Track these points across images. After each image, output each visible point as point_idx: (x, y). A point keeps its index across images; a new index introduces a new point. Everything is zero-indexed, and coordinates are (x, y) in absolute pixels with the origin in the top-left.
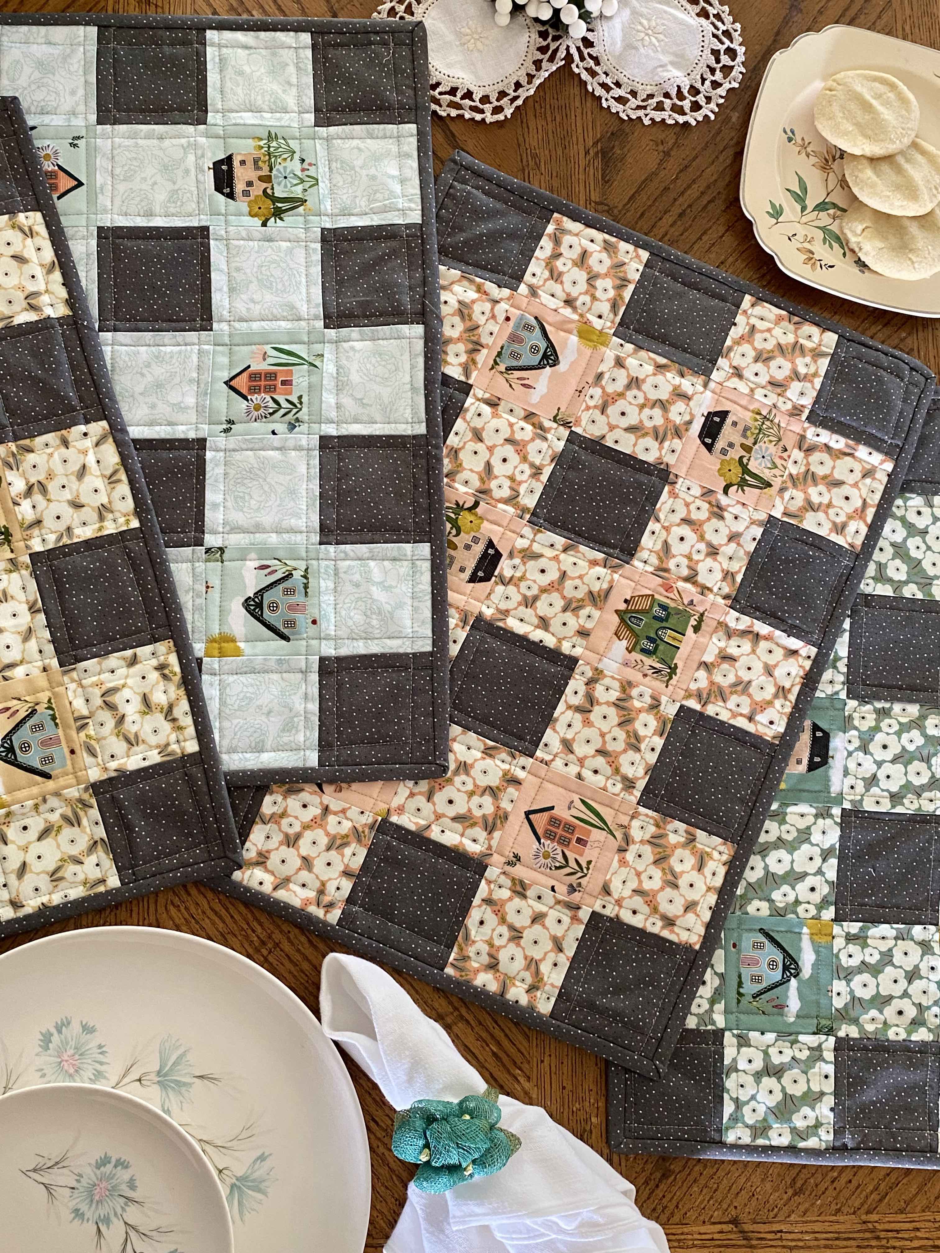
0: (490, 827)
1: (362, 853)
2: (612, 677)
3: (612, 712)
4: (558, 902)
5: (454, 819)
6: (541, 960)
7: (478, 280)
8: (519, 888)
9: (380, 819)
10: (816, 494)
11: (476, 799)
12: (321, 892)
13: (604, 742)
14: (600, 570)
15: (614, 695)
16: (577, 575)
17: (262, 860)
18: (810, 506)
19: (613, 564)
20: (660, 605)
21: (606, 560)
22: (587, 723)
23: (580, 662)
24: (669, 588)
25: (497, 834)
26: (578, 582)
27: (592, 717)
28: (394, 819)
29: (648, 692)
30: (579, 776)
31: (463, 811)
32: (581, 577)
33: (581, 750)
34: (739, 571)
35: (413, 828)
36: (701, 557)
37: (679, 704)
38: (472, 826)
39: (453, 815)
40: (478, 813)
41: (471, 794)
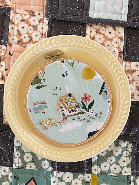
0: (20, 42)
4: (2, 73)
9: (10, 7)
11: (27, 35)
14: (117, 51)
16: (113, 44)
19: (121, 55)
21: (121, 52)
25: (18, 46)
26: (111, 45)
28: (11, 11)
31: (21, 32)
32: (113, 46)
34: (135, 99)
35: (11, 18)
36: (135, 84)
38: (18, 37)
39: (19, 30)
40: (22, 37)
41: (28, 33)
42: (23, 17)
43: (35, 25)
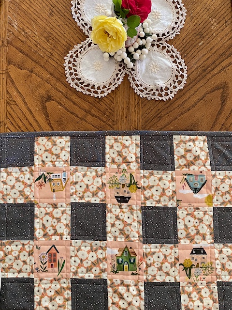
0: (45, 235)
1: (22, 202)
2: (106, 254)
3: (95, 258)
4: (32, 266)
5: (43, 224)
6: (13, 268)
7: (209, 158)
8: (31, 253)
9: (34, 202)
10: (194, 295)
11: (51, 228)
12: (7, 195)
13: (85, 260)
14: (137, 235)
15: (101, 256)
16: (132, 229)
17: (9, 174)
18: (189, 295)
19: (141, 239)
20: (134, 259)
21: (141, 236)
22: (89, 252)
23: (106, 242)
24: (141, 260)
25: (44, 239)
26: (130, 230)
27: (91, 253)
28: (35, 206)
29: (106, 267)
30: (71, 257)
31: (46, 226)
32: (132, 230)
33: (80, 253)
34: (157, 280)
35: (35, 213)
36: (156, 266)
37: (106, 278)
38: (43, 230)
39: (44, 223)
40: (47, 230)
41: (52, 226)
42: (46, 211)
43: (58, 217)
